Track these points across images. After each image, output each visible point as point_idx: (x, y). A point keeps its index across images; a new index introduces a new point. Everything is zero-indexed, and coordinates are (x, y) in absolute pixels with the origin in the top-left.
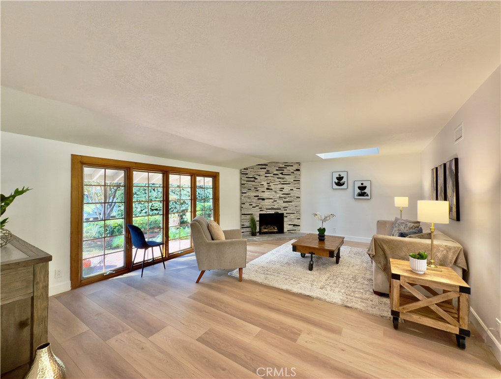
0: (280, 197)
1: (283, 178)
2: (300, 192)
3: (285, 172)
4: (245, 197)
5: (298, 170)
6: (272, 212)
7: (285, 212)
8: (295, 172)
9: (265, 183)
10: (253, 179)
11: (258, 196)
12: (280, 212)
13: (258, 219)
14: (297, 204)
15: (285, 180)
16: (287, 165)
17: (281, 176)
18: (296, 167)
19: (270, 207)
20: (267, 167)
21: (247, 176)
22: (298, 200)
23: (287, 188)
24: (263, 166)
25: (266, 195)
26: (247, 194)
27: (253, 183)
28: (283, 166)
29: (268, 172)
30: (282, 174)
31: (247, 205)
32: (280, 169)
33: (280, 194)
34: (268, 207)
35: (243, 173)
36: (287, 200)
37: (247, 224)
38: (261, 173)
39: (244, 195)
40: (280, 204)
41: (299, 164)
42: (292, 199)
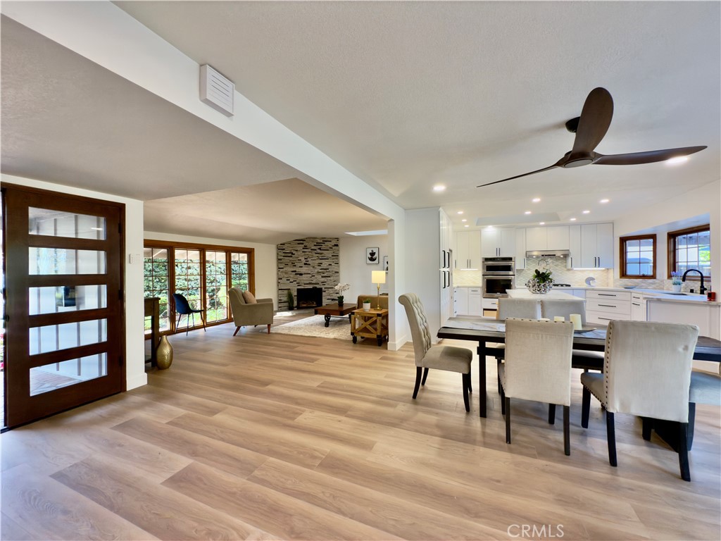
0: (318, 272)
1: (322, 254)
2: (339, 267)
3: (323, 247)
4: (282, 272)
5: (337, 245)
6: (311, 287)
7: (323, 287)
8: (334, 248)
9: (303, 259)
10: (290, 255)
11: (295, 271)
12: (318, 286)
13: (296, 294)
14: (335, 278)
15: (323, 255)
16: (325, 240)
17: (319, 251)
18: (334, 242)
19: (308, 282)
20: (305, 243)
21: (284, 251)
22: (337, 274)
23: (325, 264)
24: (301, 241)
25: (304, 270)
26: (284, 270)
27: (291, 259)
28: (321, 241)
29: (305, 247)
30: (320, 249)
31: (284, 280)
32: (318, 244)
33: (318, 269)
34: (306, 282)
35: (280, 248)
36: (325, 275)
37: (285, 299)
38: (298, 249)
39: (281, 270)
40: (319, 278)
41: (337, 239)
42: (331, 274)
